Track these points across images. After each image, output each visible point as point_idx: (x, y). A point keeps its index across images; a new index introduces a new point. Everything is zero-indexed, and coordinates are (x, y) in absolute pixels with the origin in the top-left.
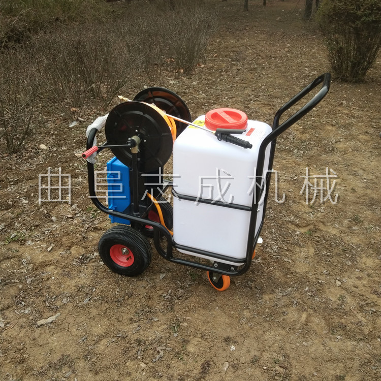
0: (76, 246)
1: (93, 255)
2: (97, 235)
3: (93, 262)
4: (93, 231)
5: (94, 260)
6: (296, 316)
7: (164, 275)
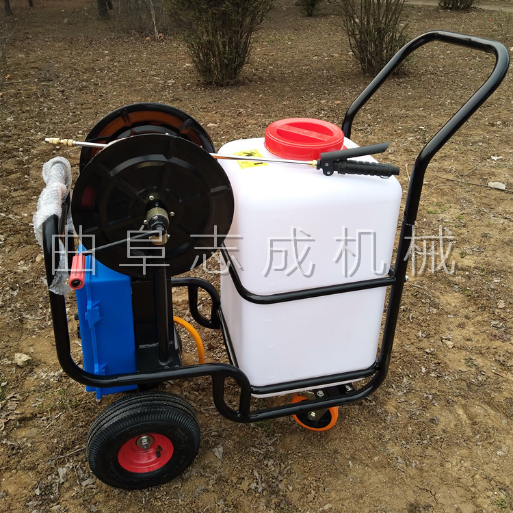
0: (7, 474)
1: (58, 474)
2: (34, 431)
3: (68, 489)
4: (20, 427)
5: (67, 485)
6: (451, 417)
7: (221, 449)
